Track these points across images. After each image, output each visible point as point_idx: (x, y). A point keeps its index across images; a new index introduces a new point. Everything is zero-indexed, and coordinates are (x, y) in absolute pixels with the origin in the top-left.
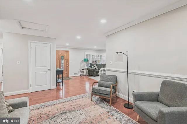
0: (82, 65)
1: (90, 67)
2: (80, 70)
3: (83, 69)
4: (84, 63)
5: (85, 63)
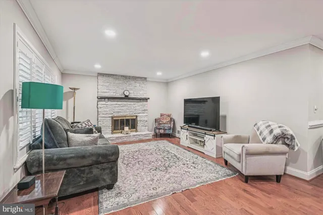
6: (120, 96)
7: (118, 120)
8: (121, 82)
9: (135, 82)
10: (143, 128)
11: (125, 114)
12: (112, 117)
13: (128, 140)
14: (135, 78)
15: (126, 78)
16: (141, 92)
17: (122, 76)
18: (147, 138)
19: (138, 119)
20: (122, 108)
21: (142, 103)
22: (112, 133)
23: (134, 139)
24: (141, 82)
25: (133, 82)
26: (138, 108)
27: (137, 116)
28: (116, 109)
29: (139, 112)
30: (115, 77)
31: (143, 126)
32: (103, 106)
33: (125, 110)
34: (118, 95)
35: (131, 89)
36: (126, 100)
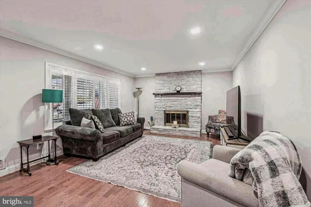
0: (32, 118)
1: (68, 123)
2: (22, 144)
3: (37, 138)
4: (42, 108)
5: (46, 109)
6: (173, 92)
7: (170, 114)
8: (173, 79)
9: (188, 77)
10: (196, 124)
11: (176, 108)
12: (165, 111)
13: (174, 133)
14: (188, 73)
15: (179, 74)
16: (194, 87)
17: (175, 73)
18: (194, 135)
19: (190, 114)
20: (174, 103)
21: (193, 98)
22: (165, 125)
23: (179, 134)
24: (195, 76)
25: (185, 77)
26: (189, 103)
27: (188, 112)
28: (168, 105)
29: (190, 107)
30: (168, 75)
31: (194, 122)
32: (158, 101)
33: (177, 105)
34: (171, 91)
35: (184, 85)
36: (177, 95)
